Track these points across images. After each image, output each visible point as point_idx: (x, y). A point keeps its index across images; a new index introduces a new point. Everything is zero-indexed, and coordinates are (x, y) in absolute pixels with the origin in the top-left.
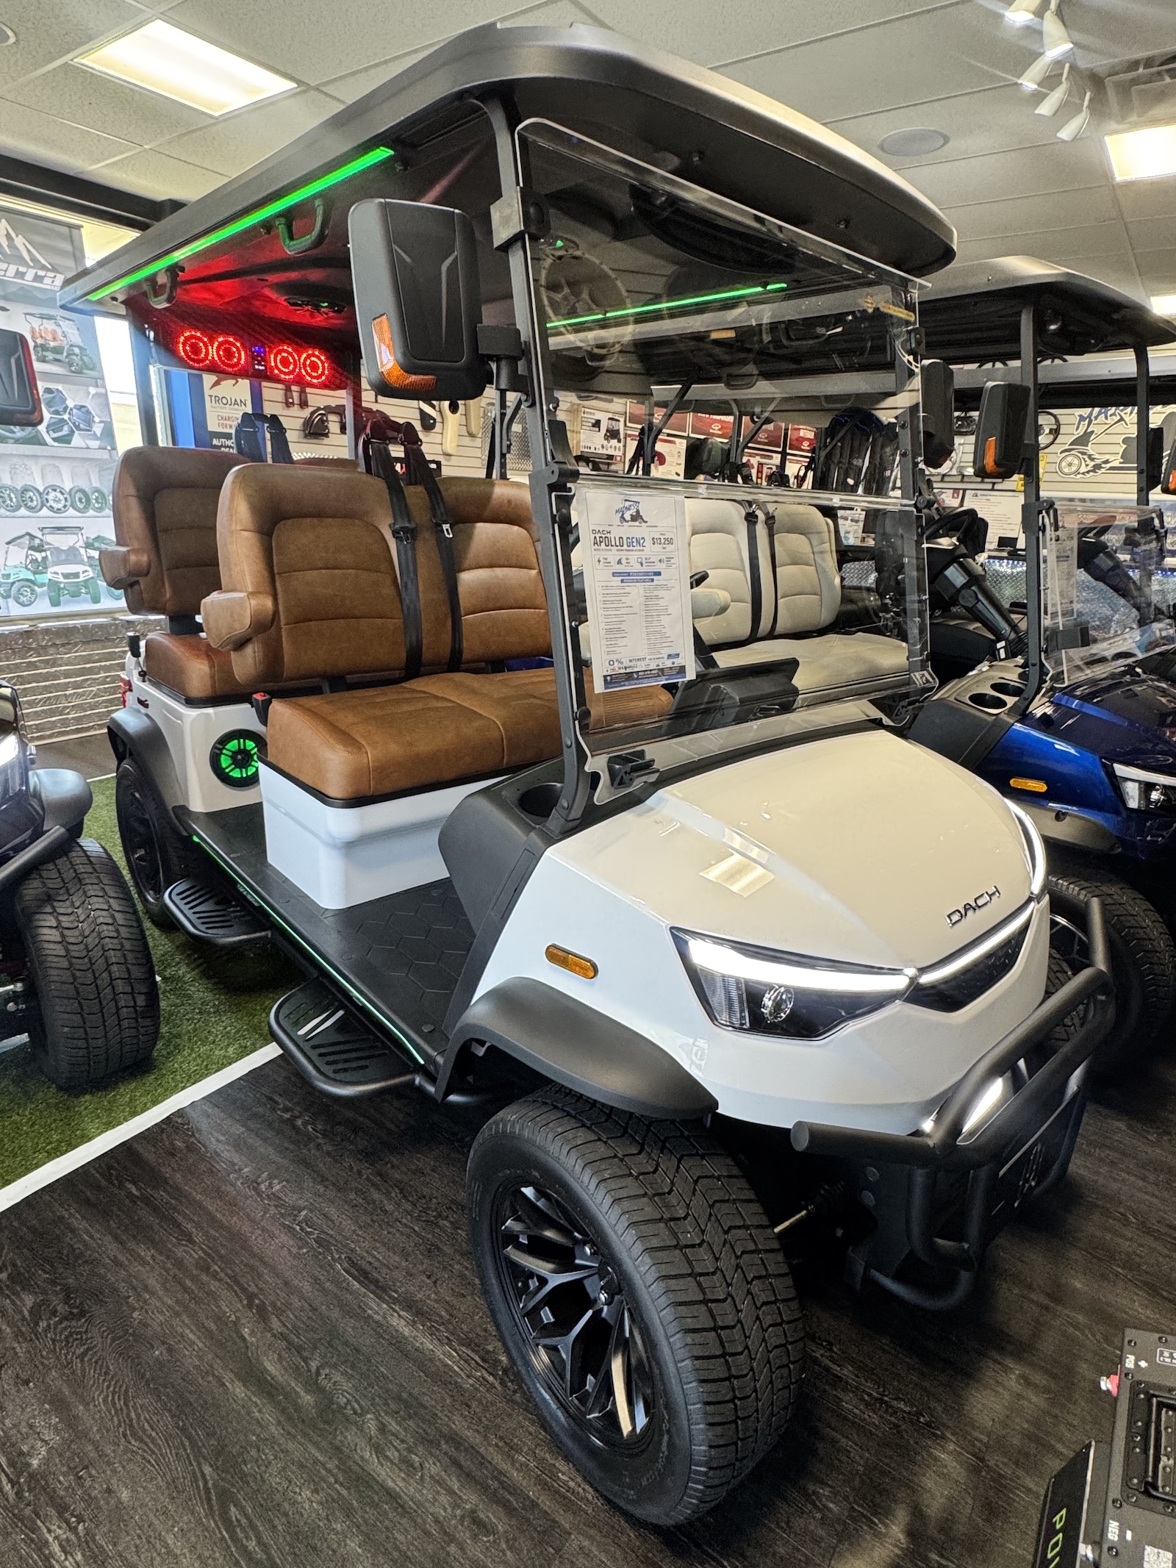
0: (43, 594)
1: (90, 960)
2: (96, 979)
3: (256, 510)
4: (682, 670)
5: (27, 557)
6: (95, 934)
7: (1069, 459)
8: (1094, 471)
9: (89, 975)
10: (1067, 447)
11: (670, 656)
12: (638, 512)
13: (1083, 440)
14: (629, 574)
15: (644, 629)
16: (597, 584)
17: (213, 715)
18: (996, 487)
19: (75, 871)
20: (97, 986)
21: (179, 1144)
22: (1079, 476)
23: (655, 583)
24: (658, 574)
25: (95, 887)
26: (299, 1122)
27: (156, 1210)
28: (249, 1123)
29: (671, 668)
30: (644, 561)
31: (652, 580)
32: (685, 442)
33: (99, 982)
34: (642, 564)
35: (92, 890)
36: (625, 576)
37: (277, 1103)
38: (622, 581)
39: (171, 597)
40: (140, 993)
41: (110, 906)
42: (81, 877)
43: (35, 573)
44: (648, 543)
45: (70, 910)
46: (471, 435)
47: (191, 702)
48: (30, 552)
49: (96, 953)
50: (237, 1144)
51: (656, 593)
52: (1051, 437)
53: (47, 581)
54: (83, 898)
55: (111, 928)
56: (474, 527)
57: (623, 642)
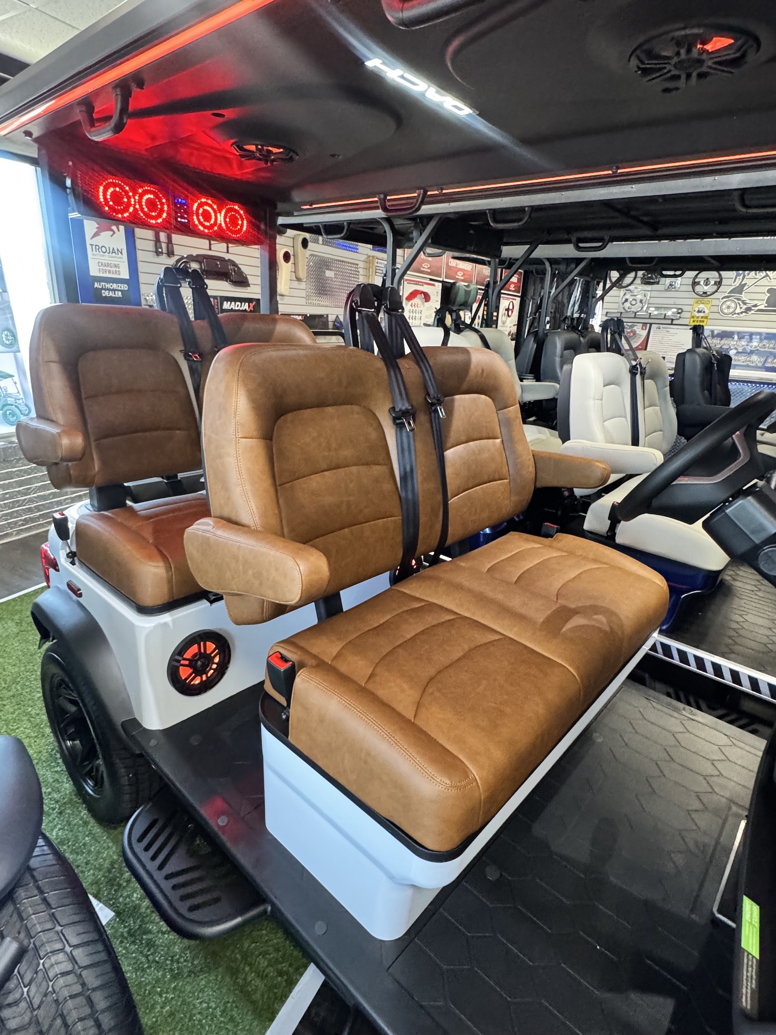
3: (257, 407)
7: (728, 303)
8: (746, 312)
10: (726, 294)
13: (740, 289)
17: (171, 624)
18: (674, 322)
22: (735, 316)
32: (441, 284)
39: (99, 471)
46: (299, 279)
47: (143, 610)
52: (716, 287)
56: (453, 401)
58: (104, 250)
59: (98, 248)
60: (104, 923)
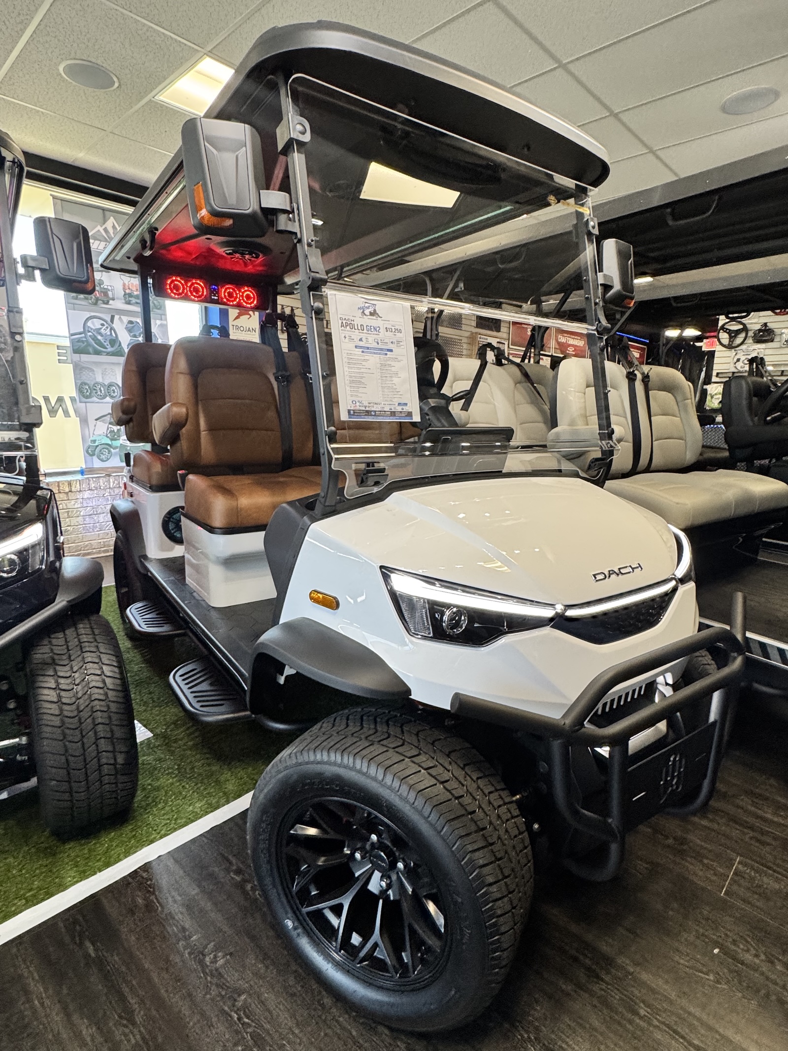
0: (116, 454)
1: (80, 719)
2: (83, 737)
4: (410, 414)
5: (108, 429)
6: (86, 697)
9: (77, 732)
11: (399, 404)
12: (375, 310)
14: (368, 348)
15: (380, 384)
16: (343, 351)
19: (79, 640)
20: (83, 744)
21: (140, 901)
23: (388, 356)
24: (391, 351)
25: (92, 654)
26: (249, 887)
27: (106, 976)
28: (204, 884)
29: (401, 412)
30: (379, 342)
31: (386, 354)
33: (85, 740)
34: (378, 343)
35: (89, 657)
36: (366, 349)
37: (231, 863)
38: (363, 352)
40: (121, 752)
41: (103, 672)
42: (83, 645)
43: (112, 440)
44: (382, 330)
45: (68, 674)
48: (110, 426)
49: (85, 714)
50: (190, 907)
51: (388, 363)
53: (119, 445)
54: (81, 664)
55: (101, 691)
57: (364, 390)
58: (242, 329)
59: (238, 328)
60: (138, 741)
